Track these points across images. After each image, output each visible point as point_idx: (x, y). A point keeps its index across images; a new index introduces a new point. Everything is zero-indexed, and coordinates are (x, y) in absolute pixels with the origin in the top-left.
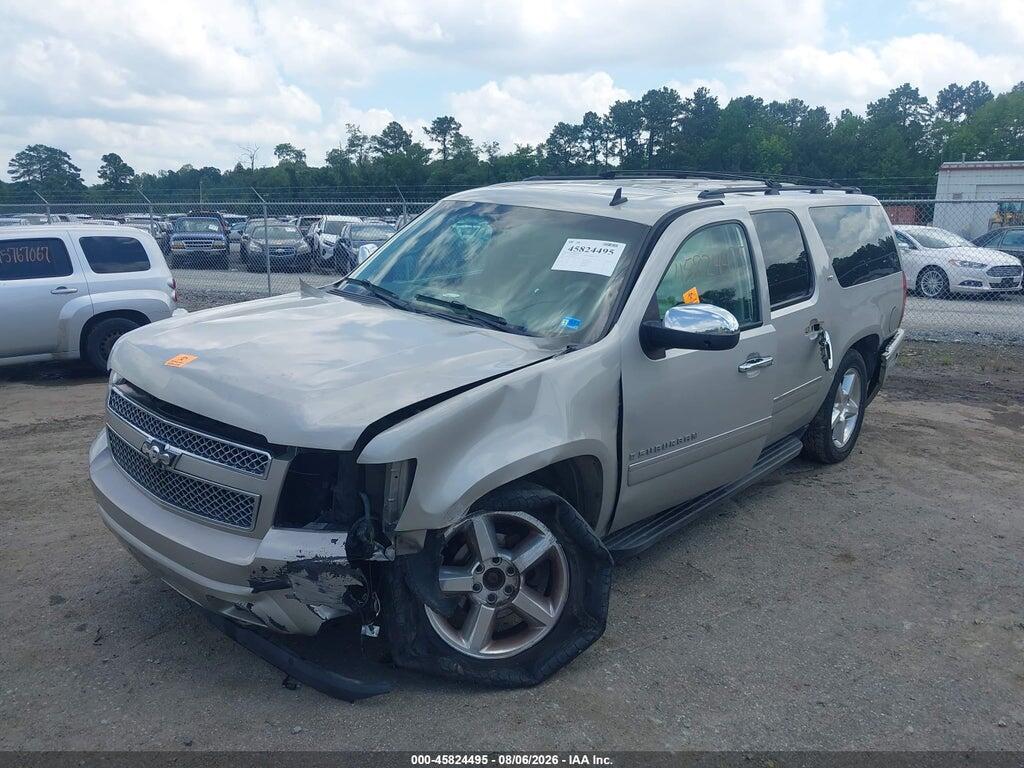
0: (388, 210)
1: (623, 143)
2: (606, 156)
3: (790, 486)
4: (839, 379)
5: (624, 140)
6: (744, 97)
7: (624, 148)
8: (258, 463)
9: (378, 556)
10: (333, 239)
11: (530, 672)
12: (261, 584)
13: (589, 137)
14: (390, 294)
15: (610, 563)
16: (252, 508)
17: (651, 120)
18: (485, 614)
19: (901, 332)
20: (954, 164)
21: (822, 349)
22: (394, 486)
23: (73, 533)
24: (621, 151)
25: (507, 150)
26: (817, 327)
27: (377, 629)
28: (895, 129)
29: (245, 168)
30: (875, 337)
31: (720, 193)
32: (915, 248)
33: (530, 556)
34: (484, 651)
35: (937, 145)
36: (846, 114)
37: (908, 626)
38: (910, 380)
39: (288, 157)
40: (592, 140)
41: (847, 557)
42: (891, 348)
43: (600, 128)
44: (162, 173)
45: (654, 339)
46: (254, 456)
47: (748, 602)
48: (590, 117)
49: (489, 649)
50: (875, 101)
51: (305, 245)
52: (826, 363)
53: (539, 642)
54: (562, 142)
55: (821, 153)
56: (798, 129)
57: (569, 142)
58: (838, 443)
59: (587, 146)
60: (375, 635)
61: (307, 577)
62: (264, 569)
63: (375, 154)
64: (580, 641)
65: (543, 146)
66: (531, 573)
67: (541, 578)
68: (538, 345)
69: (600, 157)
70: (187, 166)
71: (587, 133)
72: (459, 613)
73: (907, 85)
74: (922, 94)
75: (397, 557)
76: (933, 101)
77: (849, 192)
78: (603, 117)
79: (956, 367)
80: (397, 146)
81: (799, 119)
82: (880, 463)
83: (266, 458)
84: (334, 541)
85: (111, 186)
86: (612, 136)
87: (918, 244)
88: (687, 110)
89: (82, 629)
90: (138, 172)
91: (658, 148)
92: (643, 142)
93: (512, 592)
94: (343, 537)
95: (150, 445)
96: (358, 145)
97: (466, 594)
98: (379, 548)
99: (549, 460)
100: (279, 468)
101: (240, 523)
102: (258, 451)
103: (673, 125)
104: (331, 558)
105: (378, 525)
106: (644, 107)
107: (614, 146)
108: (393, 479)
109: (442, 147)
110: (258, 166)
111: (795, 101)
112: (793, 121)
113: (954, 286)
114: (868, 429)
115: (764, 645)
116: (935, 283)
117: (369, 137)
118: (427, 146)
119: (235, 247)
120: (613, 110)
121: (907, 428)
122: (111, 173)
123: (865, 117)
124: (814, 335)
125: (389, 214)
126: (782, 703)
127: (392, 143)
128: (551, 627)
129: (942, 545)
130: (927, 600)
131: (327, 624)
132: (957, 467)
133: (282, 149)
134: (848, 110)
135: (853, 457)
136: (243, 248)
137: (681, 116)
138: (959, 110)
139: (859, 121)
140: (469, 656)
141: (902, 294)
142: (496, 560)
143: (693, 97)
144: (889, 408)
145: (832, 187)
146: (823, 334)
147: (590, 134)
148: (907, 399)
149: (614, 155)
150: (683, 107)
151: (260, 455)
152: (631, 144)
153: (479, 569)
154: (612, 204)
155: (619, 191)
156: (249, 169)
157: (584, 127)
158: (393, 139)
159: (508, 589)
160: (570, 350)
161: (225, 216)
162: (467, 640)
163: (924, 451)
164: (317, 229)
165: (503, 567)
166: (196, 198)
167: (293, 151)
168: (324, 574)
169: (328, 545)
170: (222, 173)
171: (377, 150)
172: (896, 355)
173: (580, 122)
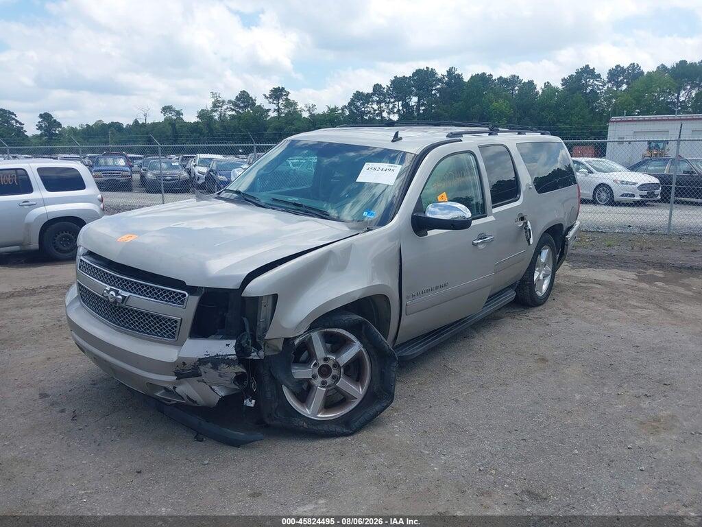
0: (240, 151)
1: (400, 105)
2: (389, 113)
3: (509, 320)
4: (538, 252)
5: (400, 103)
6: (480, 73)
7: (401, 108)
8: (180, 299)
9: (254, 356)
10: (204, 170)
11: (348, 427)
12: (182, 374)
13: (376, 101)
14: (255, 198)
15: (396, 359)
16: (176, 327)
17: (419, 89)
18: (320, 393)
19: (578, 223)
20: (618, 118)
21: (526, 232)
22: (264, 312)
23: (49, 356)
24: (399, 110)
25: (321, 109)
26: (522, 219)
27: (253, 401)
28: (580, 95)
29: (141, 123)
30: (561, 225)
31: (460, 134)
32: (592, 172)
33: (346, 356)
34: (319, 416)
35: (608, 105)
36: (548, 85)
37: (577, 397)
38: (587, 256)
39: (170, 115)
40: (379, 103)
41: (544, 360)
42: (571, 233)
43: (384, 95)
44: (81, 126)
45: (421, 224)
46: (177, 294)
47: (482, 386)
48: (377, 88)
49: (323, 414)
50: (566, 76)
51: (186, 174)
52: (529, 240)
53: (353, 409)
54: (359, 104)
55: (532, 110)
56: (516, 95)
57: (363, 104)
58: (539, 293)
59: (375, 106)
60: (252, 405)
61: (212, 368)
62: (184, 364)
63: (231, 113)
64: (378, 407)
65: (345, 107)
66: (347, 367)
67: (354, 370)
68: (349, 228)
69: (385, 114)
70: (100, 121)
71: (375, 98)
72: (304, 392)
73: (587, 66)
74: (597, 72)
75: (265, 357)
76: (605, 77)
77: (542, 134)
78: (386, 87)
79: (616, 247)
80: (245, 107)
81: (517, 88)
82: (566, 306)
83: (185, 295)
84: (228, 345)
85: (46, 135)
86: (392, 100)
87: (594, 170)
88: (442, 83)
89: (63, 411)
90: (65, 125)
91: (423, 108)
92: (413, 104)
93: (336, 379)
94: (233, 342)
95: (108, 292)
96: (219, 107)
97: (308, 380)
98: (255, 351)
99: (357, 297)
100: (193, 301)
101: (168, 337)
102: (179, 291)
103: (433, 92)
104: (226, 355)
105: (254, 337)
106: (414, 80)
107: (394, 107)
108: (263, 307)
109: (276, 108)
110: (149, 121)
111: (513, 76)
112: (513, 89)
113: (617, 197)
114: (559, 285)
115: (491, 409)
116: (604, 195)
117: (227, 101)
118: (266, 107)
119: (136, 177)
120: (393, 82)
121: (582, 285)
122: (46, 126)
123: (560, 87)
124: (521, 224)
125: (241, 153)
126: (501, 441)
127: (242, 105)
128: (360, 400)
129: (601, 352)
130: (590, 382)
131: (223, 399)
132: (614, 307)
133: (166, 109)
134: (548, 83)
135: (549, 302)
136: (143, 177)
137: (438, 87)
138: (622, 82)
139: (556, 90)
140: (311, 419)
141: (577, 201)
142: (326, 359)
143: (446, 73)
144: (572, 273)
145: (532, 131)
146: (526, 223)
147: (378, 99)
148: (585, 268)
149: (394, 113)
150: (440, 80)
151: (180, 293)
152: (406, 105)
153: (315, 365)
154: (393, 141)
155: (397, 133)
156: (143, 123)
157: (373, 94)
158: (243, 102)
159: (334, 377)
160: (369, 230)
161: (129, 155)
162: (309, 409)
163: (593, 298)
164: (193, 163)
165: (330, 364)
166: (107, 143)
167: (174, 111)
168: (222, 366)
169: (224, 347)
170: (124, 126)
171: (233, 110)
172: (574, 237)
173: (371, 91)
